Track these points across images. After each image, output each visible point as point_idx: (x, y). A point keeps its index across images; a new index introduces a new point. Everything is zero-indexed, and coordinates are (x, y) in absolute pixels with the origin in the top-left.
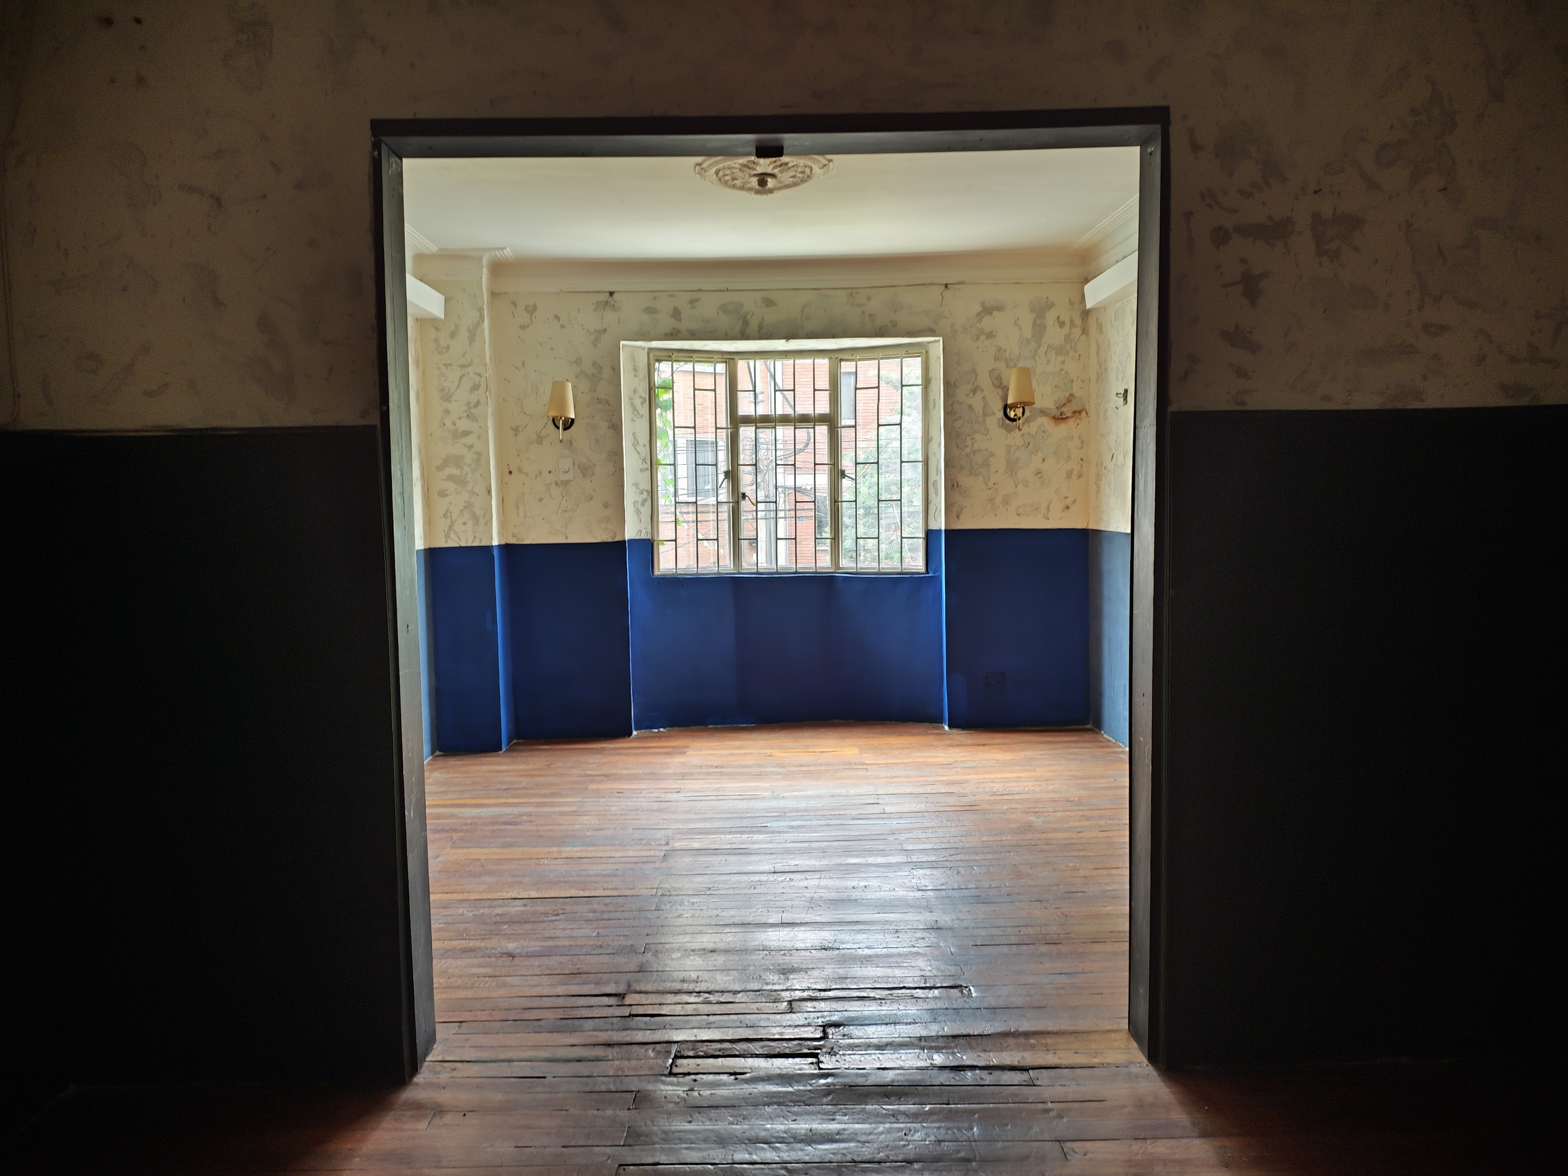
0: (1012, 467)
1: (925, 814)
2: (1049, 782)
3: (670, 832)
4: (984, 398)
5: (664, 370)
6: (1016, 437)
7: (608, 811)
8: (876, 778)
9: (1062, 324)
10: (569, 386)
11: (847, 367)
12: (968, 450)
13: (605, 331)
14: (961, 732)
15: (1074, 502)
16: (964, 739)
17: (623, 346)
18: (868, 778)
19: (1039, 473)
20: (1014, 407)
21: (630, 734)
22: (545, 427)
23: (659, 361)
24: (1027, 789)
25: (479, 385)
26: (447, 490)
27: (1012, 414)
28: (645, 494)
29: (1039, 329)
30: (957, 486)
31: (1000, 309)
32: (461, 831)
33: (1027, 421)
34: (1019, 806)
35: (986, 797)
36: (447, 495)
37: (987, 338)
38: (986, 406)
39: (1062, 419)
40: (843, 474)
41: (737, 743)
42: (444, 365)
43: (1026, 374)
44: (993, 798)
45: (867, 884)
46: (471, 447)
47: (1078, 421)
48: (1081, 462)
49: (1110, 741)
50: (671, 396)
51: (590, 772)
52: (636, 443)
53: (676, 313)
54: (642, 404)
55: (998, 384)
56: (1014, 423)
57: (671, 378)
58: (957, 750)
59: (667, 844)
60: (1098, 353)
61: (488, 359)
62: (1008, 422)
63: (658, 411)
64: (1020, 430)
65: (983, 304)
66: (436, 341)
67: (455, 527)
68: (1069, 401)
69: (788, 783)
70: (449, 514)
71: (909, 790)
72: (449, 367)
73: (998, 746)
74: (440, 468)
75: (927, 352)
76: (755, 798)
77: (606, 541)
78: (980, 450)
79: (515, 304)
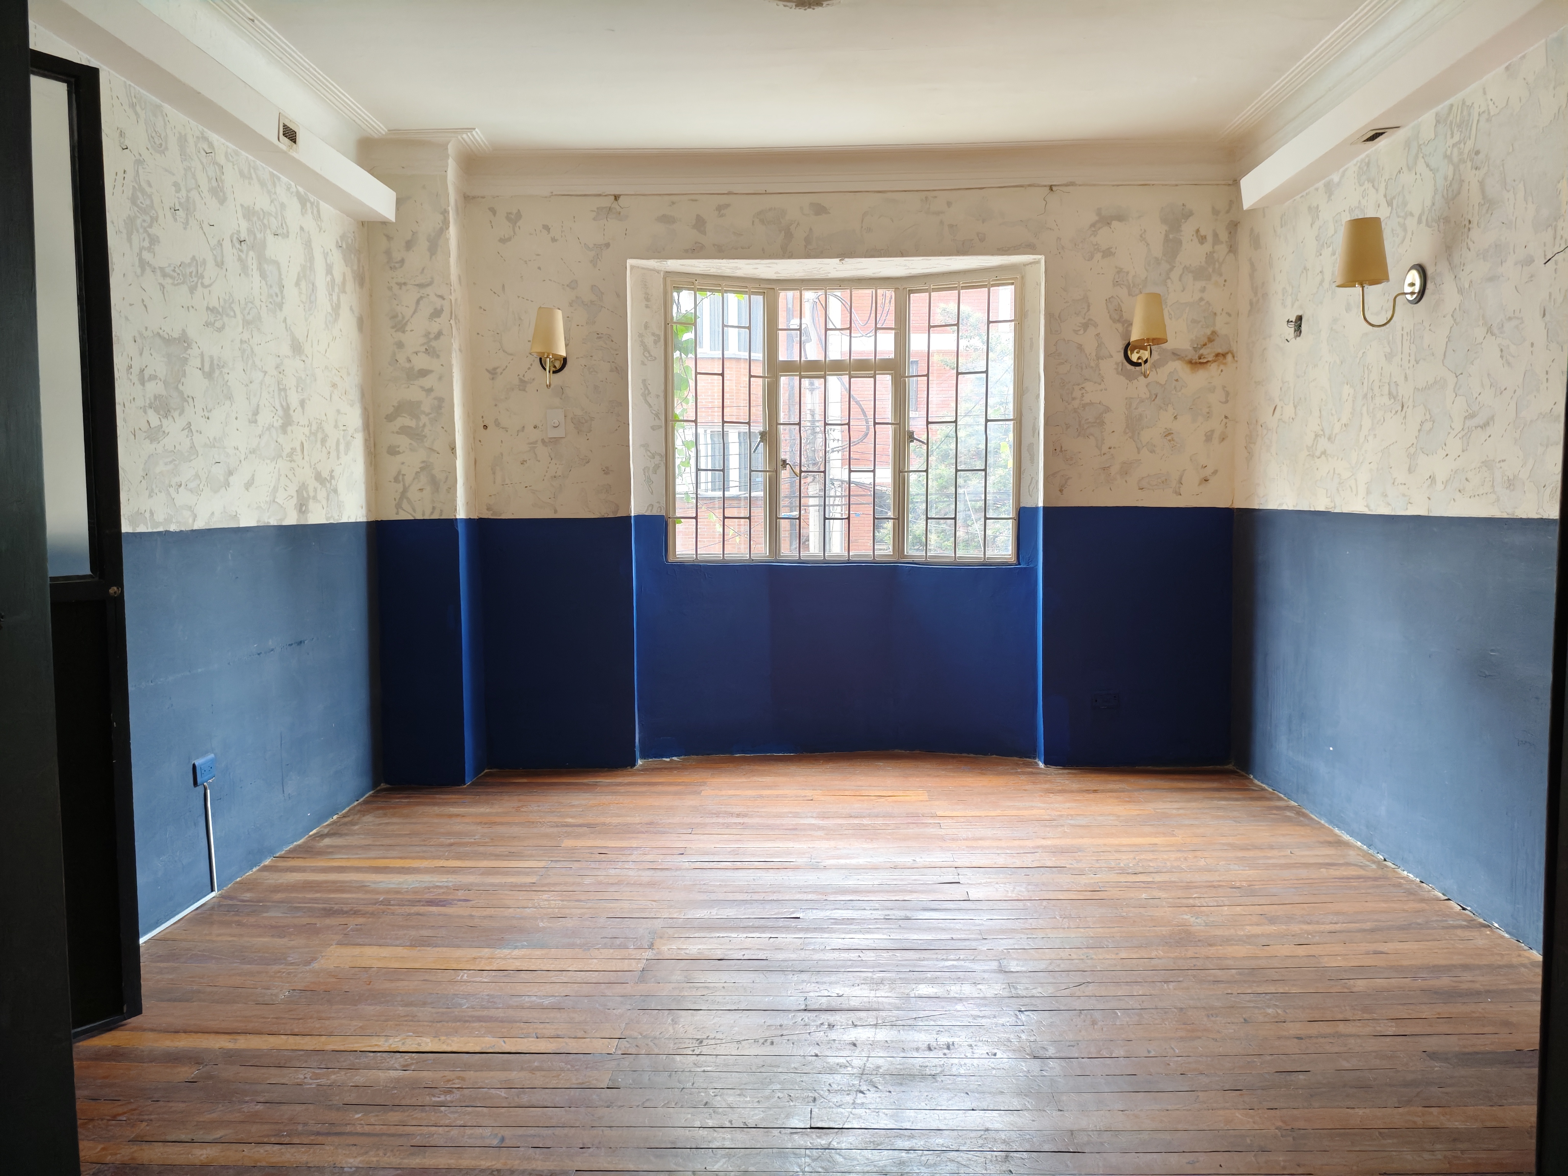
0: (1133, 426)
1: (1028, 904)
2: (1199, 853)
3: (658, 924)
4: (1098, 335)
5: (685, 300)
6: (1140, 386)
7: (579, 884)
8: (953, 839)
9: (1202, 239)
10: (559, 316)
11: (918, 301)
12: (1076, 403)
13: (607, 245)
14: (1061, 771)
15: (1215, 472)
16: (1067, 782)
17: (632, 267)
18: (942, 839)
19: (1170, 434)
20: (1140, 345)
21: (633, 764)
22: (529, 368)
23: (679, 289)
24: (1168, 864)
25: (442, 310)
26: (399, 447)
27: (1134, 357)
28: (657, 458)
29: (1172, 246)
30: (1061, 451)
31: (1120, 218)
32: (364, 914)
33: (1155, 366)
34: (1162, 894)
35: (1113, 877)
36: (399, 453)
37: (1103, 257)
38: (1100, 345)
39: (1201, 363)
40: (911, 437)
41: (768, 780)
42: (397, 283)
43: (1156, 301)
44: (1122, 878)
45: (950, 1040)
46: (430, 391)
47: (1222, 367)
48: (1225, 420)
49: (1263, 790)
50: (693, 337)
51: (570, 820)
52: (646, 394)
53: (700, 223)
54: (655, 342)
55: (1117, 317)
56: (1138, 368)
57: (693, 311)
58: (1059, 798)
59: (651, 947)
60: (1252, 276)
61: (454, 278)
62: (1129, 367)
63: (677, 354)
64: (1146, 376)
65: (1099, 212)
66: (388, 252)
67: (409, 495)
68: (1211, 340)
69: (832, 843)
70: (401, 477)
71: (1001, 861)
72: (403, 286)
73: (1114, 794)
74: (390, 418)
75: (1023, 278)
76: (784, 867)
77: (606, 516)
78: (1091, 404)
79: (493, 211)
